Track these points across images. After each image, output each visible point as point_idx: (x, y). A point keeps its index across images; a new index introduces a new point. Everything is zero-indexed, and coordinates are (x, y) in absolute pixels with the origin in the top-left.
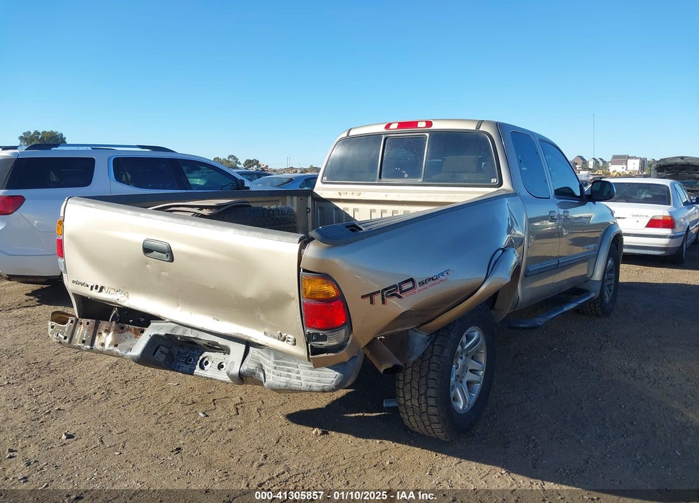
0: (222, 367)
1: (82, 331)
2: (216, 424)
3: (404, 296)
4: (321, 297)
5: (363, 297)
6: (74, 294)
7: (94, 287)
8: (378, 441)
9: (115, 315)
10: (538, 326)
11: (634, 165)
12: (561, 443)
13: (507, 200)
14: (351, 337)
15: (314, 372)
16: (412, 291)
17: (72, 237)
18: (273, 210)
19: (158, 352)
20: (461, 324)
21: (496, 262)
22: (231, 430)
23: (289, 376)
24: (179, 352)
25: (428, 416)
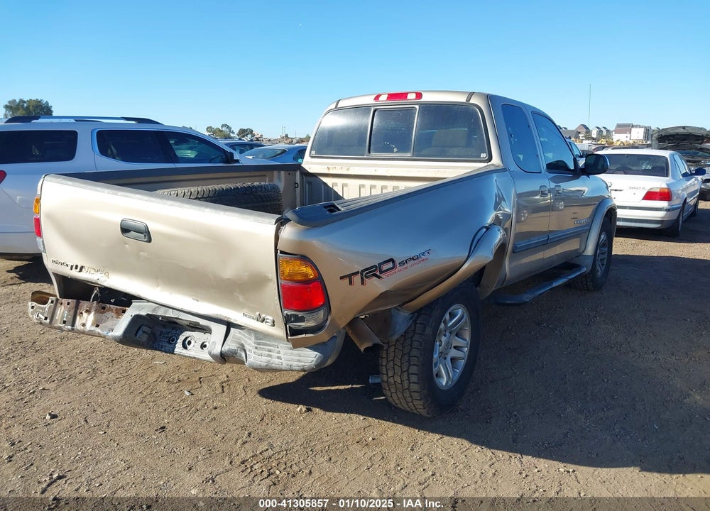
0: (205, 346)
1: (63, 312)
2: (201, 403)
3: (383, 276)
4: (300, 279)
5: (341, 278)
6: (54, 274)
7: (74, 267)
8: (362, 418)
9: (96, 295)
10: (525, 303)
11: (638, 135)
12: (542, 418)
13: (495, 177)
14: (329, 318)
15: (295, 352)
16: (392, 272)
17: (49, 216)
18: (256, 188)
19: (140, 332)
20: (444, 302)
21: (478, 240)
22: (216, 408)
23: (270, 356)
24: (162, 332)
25: (410, 392)
